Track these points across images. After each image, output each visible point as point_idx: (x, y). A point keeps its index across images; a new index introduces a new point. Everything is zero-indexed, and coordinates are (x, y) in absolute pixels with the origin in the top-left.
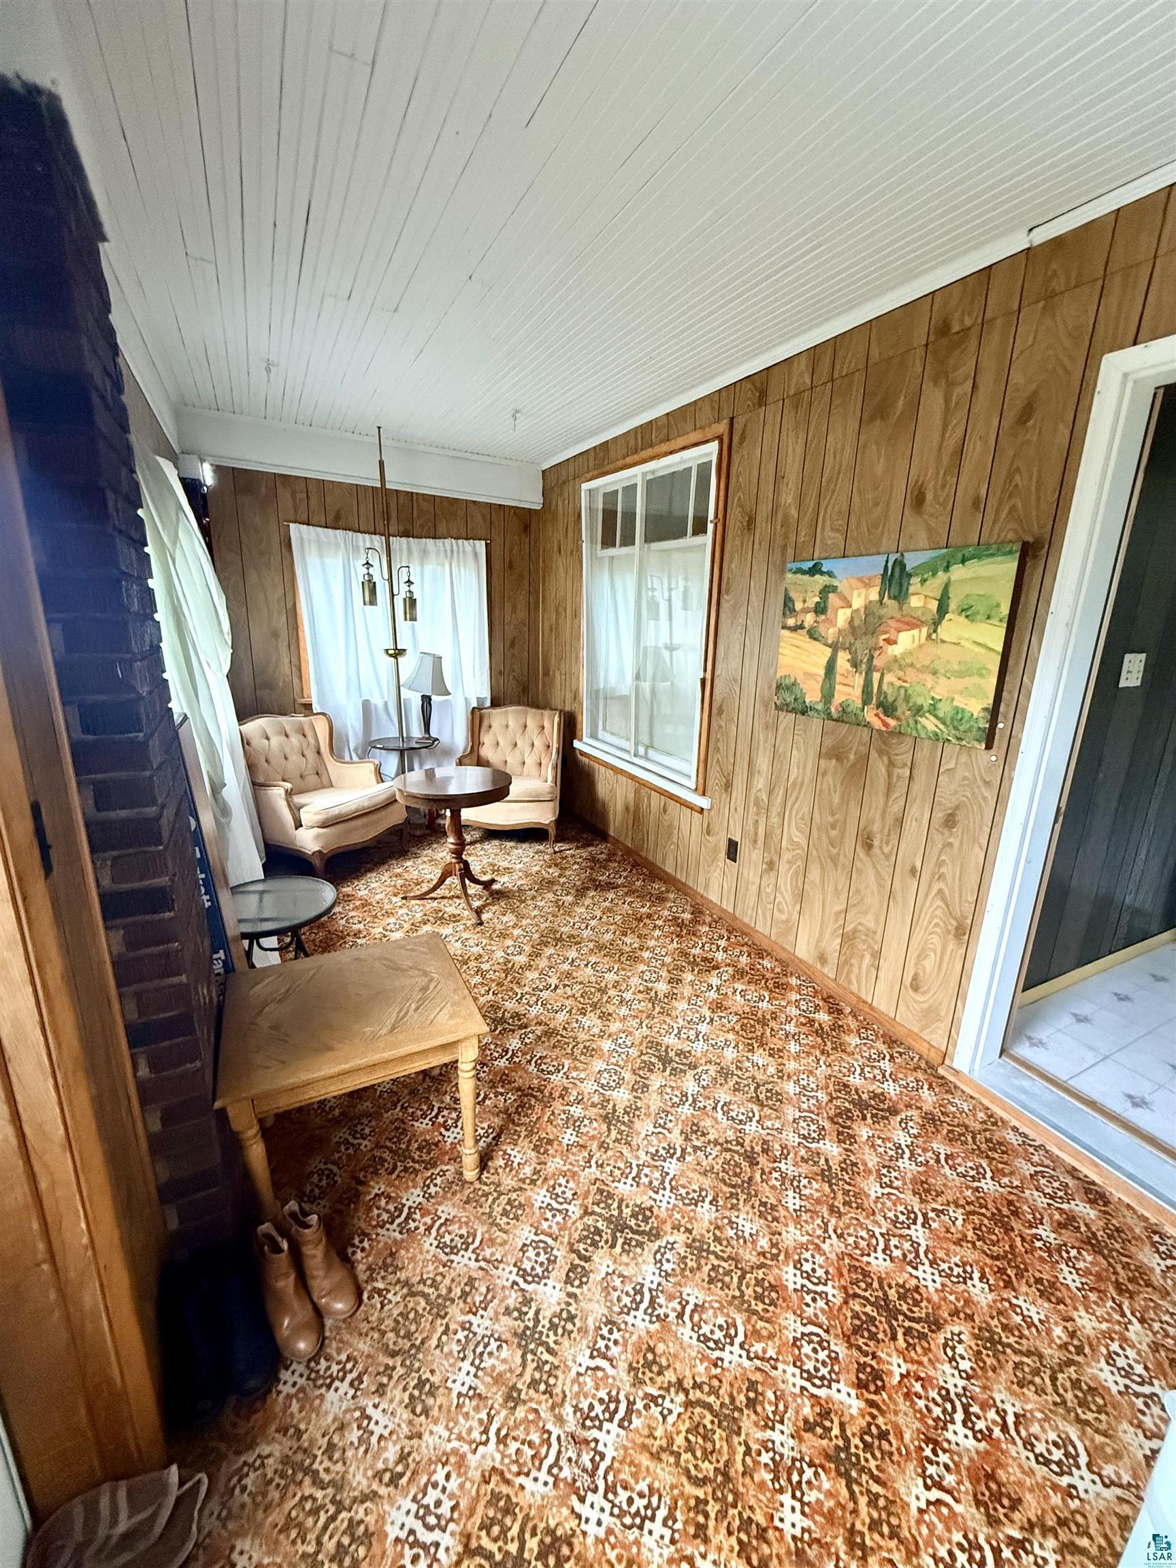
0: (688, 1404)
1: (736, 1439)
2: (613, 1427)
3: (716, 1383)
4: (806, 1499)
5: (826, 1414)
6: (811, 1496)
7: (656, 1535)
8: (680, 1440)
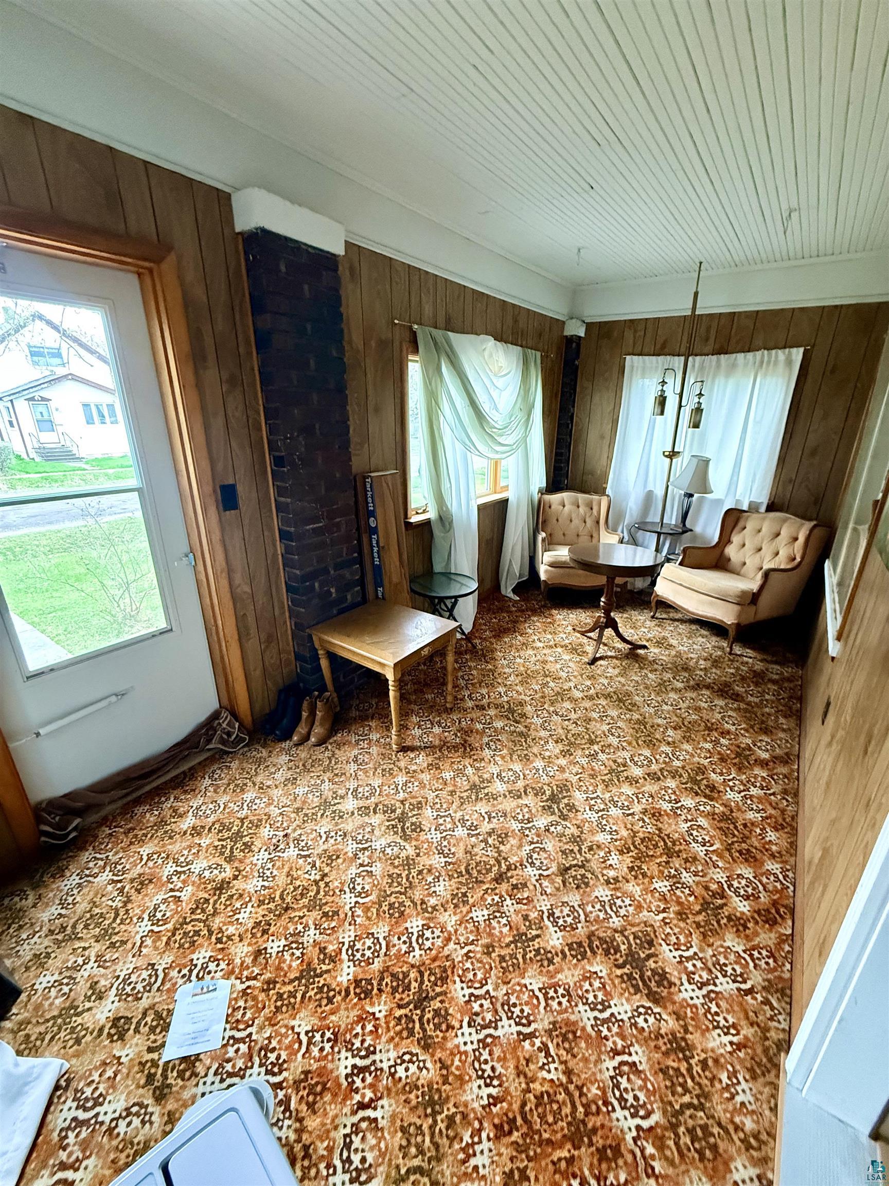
0: (316, 882)
1: (305, 910)
2: (297, 852)
3: (331, 893)
4: (285, 953)
5: (333, 960)
6: (287, 956)
7: (258, 884)
8: (298, 883)
